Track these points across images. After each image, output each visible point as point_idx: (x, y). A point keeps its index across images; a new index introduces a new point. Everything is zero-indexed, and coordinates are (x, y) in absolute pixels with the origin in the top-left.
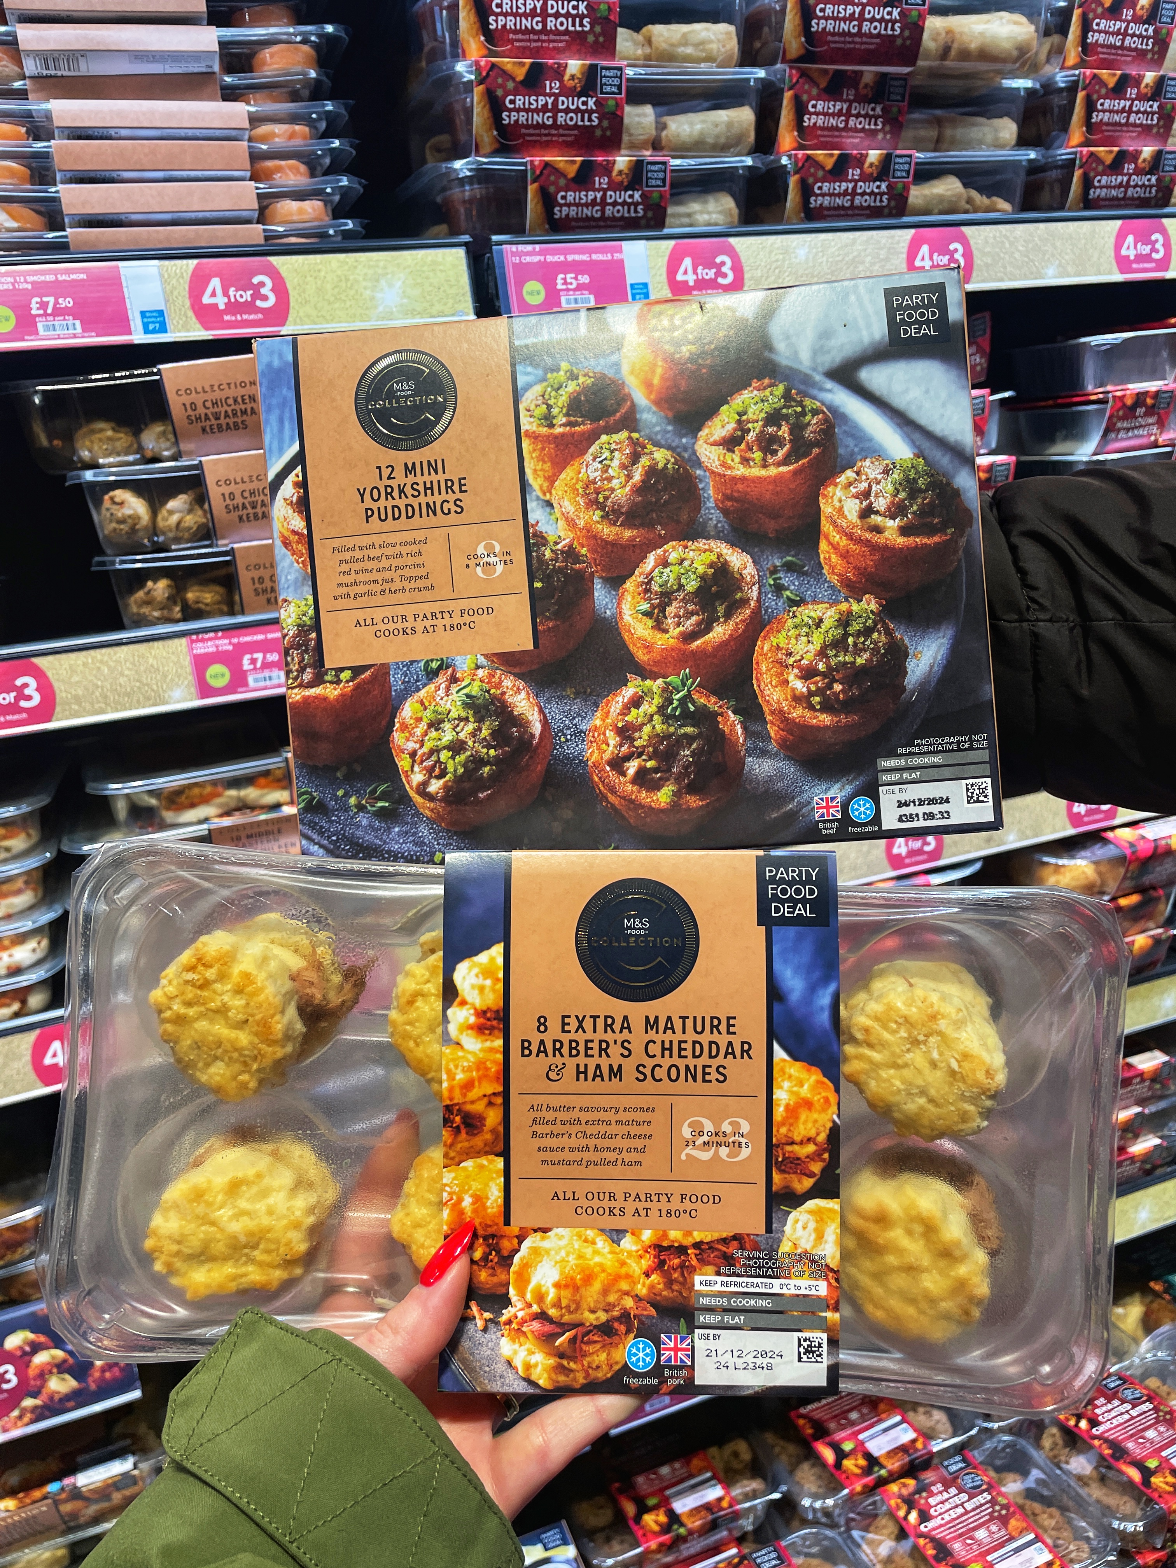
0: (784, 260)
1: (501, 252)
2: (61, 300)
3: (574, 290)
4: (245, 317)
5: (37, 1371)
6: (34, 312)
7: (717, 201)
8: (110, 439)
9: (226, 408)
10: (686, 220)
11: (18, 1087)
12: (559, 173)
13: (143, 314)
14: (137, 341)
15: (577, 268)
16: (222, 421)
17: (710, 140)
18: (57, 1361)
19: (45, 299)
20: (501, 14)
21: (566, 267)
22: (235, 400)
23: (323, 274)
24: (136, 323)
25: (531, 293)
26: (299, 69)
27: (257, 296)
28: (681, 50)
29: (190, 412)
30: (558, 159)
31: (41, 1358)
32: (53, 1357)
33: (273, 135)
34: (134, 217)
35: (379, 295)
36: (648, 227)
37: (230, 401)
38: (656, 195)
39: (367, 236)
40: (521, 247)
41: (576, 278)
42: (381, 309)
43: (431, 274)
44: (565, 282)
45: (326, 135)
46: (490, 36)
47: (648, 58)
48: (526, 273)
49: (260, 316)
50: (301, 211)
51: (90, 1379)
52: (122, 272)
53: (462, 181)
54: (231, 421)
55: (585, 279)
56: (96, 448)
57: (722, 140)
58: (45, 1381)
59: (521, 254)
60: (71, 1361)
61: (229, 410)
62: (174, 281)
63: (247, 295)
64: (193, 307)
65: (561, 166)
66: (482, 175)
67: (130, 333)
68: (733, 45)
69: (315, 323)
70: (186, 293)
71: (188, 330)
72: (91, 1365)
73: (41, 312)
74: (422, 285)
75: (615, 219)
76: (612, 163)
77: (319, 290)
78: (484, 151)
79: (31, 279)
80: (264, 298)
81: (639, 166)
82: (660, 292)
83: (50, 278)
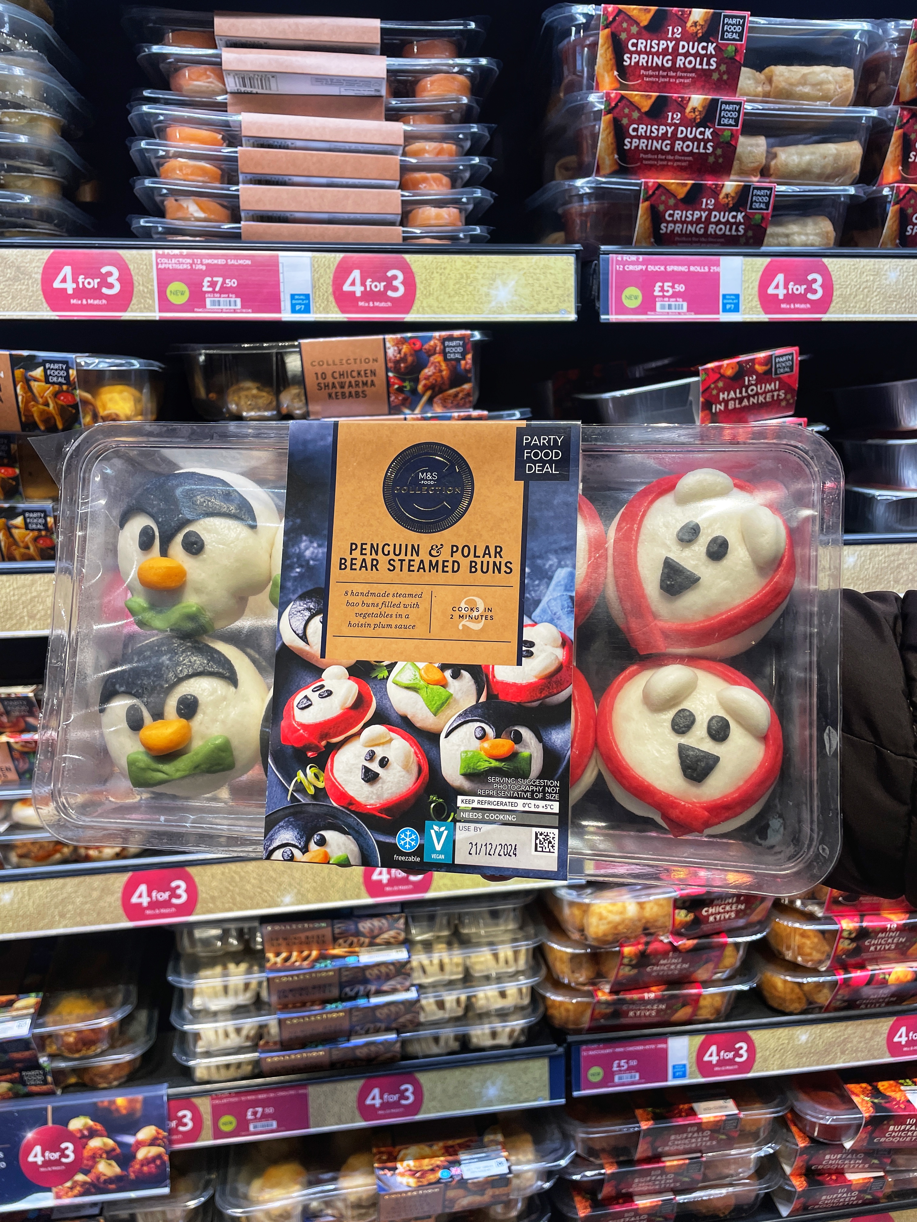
0: (874, 281)
1: (607, 260)
2: (227, 281)
3: (670, 297)
4: (377, 304)
5: (90, 1153)
6: (205, 289)
7: (815, 224)
8: (255, 397)
9: (350, 379)
10: (784, 240)
11: (108, 918)
12: (670, 194)
13: (293, 296)
14: (285, 319)
15: (674, 277)
16: (346, 390)
17: (817, 170)
18: (108, 1148)
19: (215, 279)
20: (636, 52)
21: (664, 277)
22: (359, 374)
23: (447, 271)
24: (286, 303)
25: (630, 298)
26: (454, 95)
27: (390, 286)
28: (800, 89)
29: (320, 380)
30: (671, 182)
31: (95, 1143)
32: (105, 1144)
33: (424, 151)
34: (298, 215)
35: (493, 292)
36: (747, 244)
37: (355, 374)
38: (758, 217)
39: (490, 241)
40: (626, 257)
41: (673, 287)
42: (493, 304)
43: (542, 277)
44: (662, 290)
45: (470, 153)
46: (623, 71)
47: (767, 95)
48: (626, 279)
50: (438, 217)
51: (131, 1169)
52: (281, 260)
53: (581, 197)
54: (353, 390)
55: (680, 288)
56: (242, 403)
57: (829, 170)
58: (96, 1163)
59: (625, 263)
60: (118, 1150)
61: (353, 380)
62: (322, 271)
63: (381, 286)
64: (334, 293)
65: (673, 187)
66: (599, 193)
67: (279, 311)
68: (850, 86)
69: (435, 313)
70: (330, 281)
71: (328, 313)
72: (134, 1157)
73: (210, 289)
74: (533, 285)
75: (715, 236)
76: (721, 187)
77: (443, 285)
78: (605, 172)
79: (206, 261)
80: (395, 289)
81: (745, 190)
82: (750, 303)
83: (221, 262)
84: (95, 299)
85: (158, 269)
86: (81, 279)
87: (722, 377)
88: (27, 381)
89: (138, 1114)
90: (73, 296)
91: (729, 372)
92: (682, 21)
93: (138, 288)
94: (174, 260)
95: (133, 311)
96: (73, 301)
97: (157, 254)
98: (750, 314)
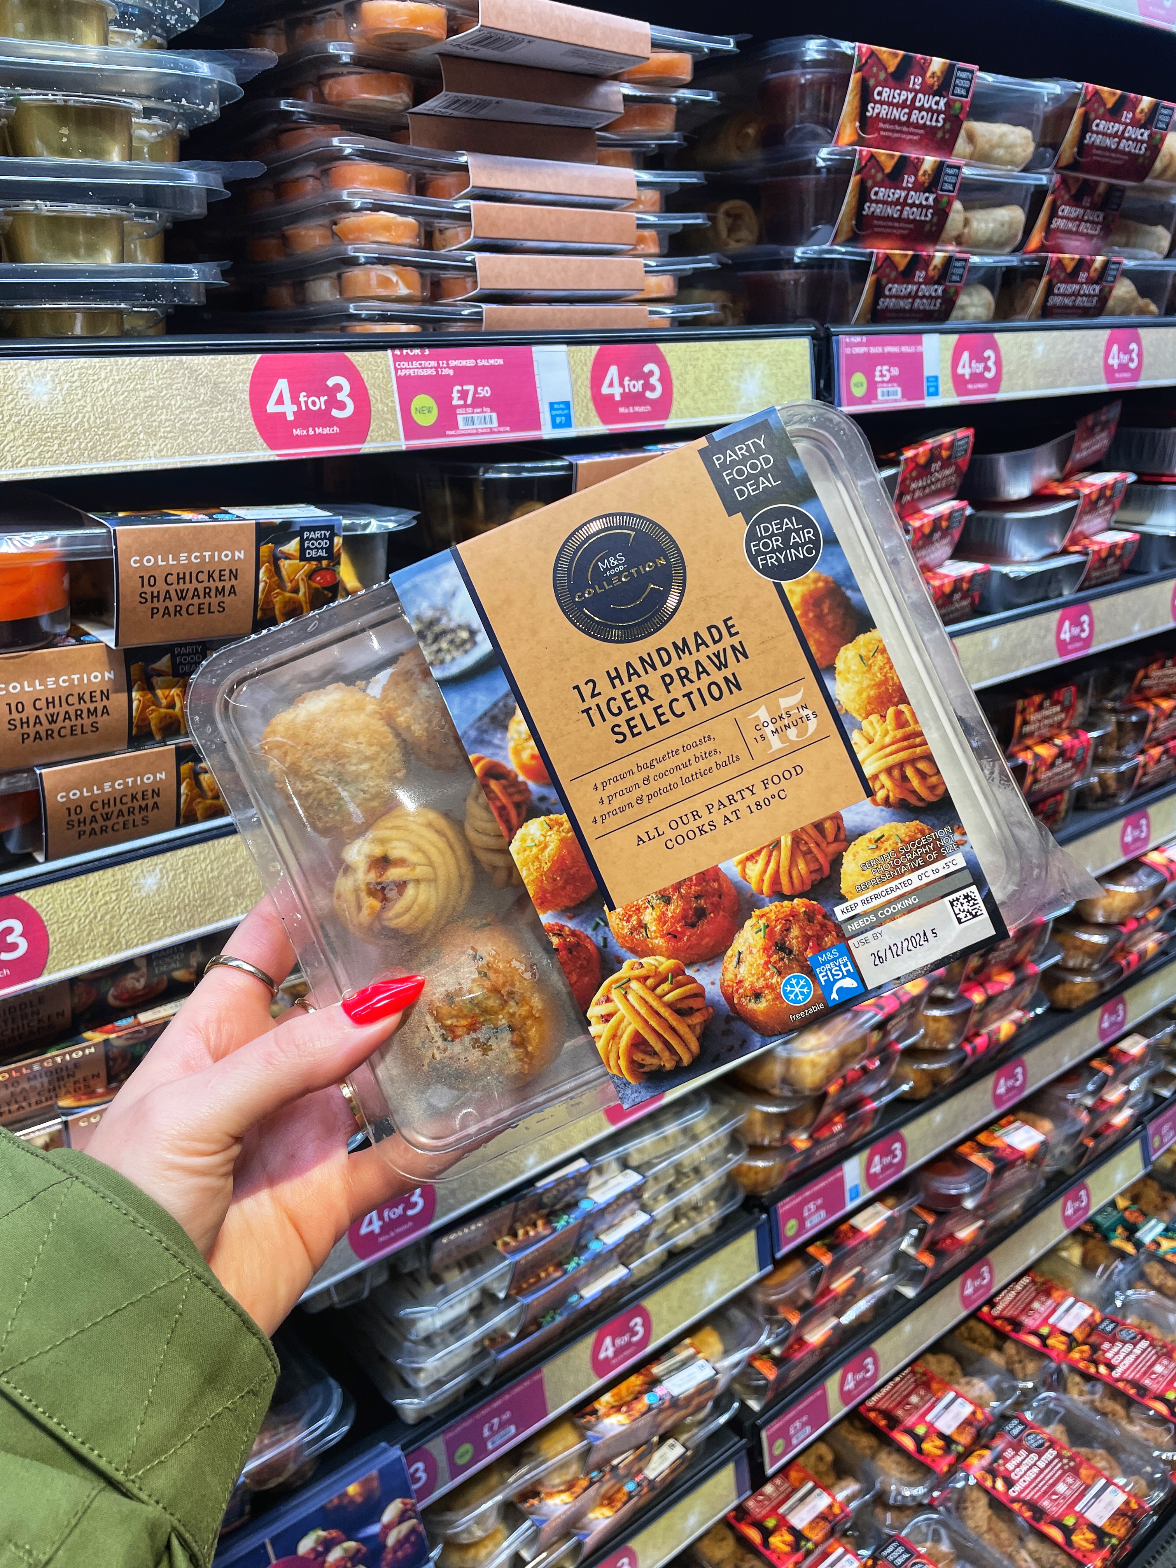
0: (1028, 356)
1: (838, 342)
2: (480, 389)
3: (887, 382)
4: (637, 409)
6: (455, 402)
12: (894, 266)
13: (552, 405)
14: (546, 437)
15: (891, 360)
18: (351, 1553)
19: (466, 387)
20: (879, 102)
21: (882, 359)
23: (700, 362)
24: (545, 416)
25: (857, 386)
27: (647, 386)
28: (996, 152)
30: (896, 253)
31: (335, 1555)
32: (346, 1550)
35: (743, 386)
38: (952, 290)
40: (853, 338)
41: (889, 371)
42: (744, 400)
43: (784, 364)
44: (882, 375)
46: (864, 123)
47: (972, 157)
48: (854, 364)
49: (649, 408)
50: (659, 287)
52: (535, 356)
53: (796, 265)
55: (894, 371)
57: (1002, 239)
59: (851, 345)
60: (364, 1549)
62: (579, 369)
63: (639, 385)
64: (593, 397)
65: (897, 259)
67: (538, 427)
68: (1029, 150)
69: (692, 416)
70: (588, 383)
71: (589, 425)
72: (384, 1546)
73: (461, 402)
74: (776, 375)
75: (918, 311)
76: (931, 258)
77: (697, 380)
78: (840, 239)
79: (453, 363)
80: (653, 388)
81: (949, 261)
82: (946, 384)
83: (470, 363)
84: (324, 427)
85: (398, 378)
86: (302, 398)
87: (918, 465)
88: (275, 560)
89: (377, 1494)
90: (295, 424)
91: (922, 460)
92: (923, 69)
93: (376, 407)
94: (416, 364)
95: (372, 441)
96: (296, 432)
97: (394, 355)
98: (947, 397)
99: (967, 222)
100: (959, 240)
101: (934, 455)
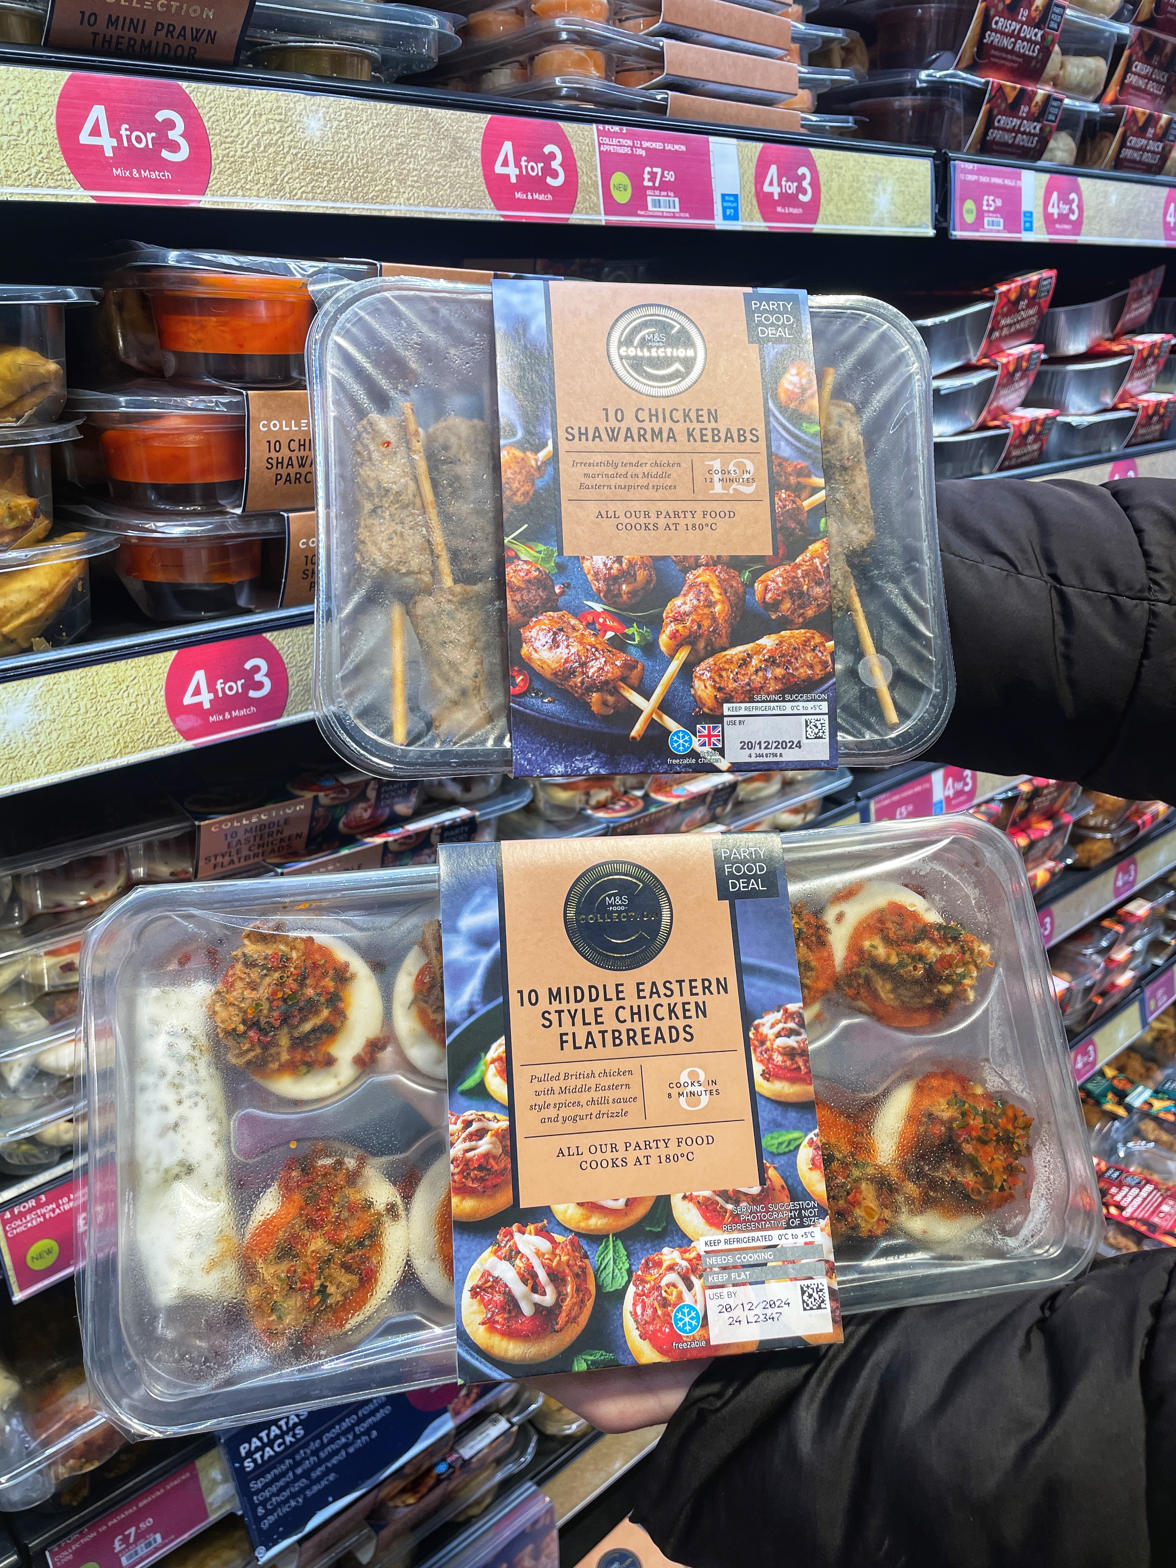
0: (1104, 204)
1: (954, 166)
2: (666, 173)
3: (992, 212)
4: (789, 210)
6: (646, 183)
12: (1004, 98)
13: (723, 197)
14: (718, 227)
15: (995, 191)
17: (1084, 85)
19: (655, 170)
21: (990, 189)
24: (718, 206)
25: (968, 212)
27: (799, 189)
30: (1007, 84)
35: (876, 199)
38: (1047, 129)
40: (966, 165)
41: (993, 201)
42: (876, 214)
43: (910, 183)
44: (988, 205)
48: (967, 191)
49: (800, 211)
52: (712, 147)
55: (998, 202)
57: (1090, 86)
59: (964, 171)
62: (746, 165)
63: (794, 187)
64: (756, 194)
65: (1007, 91)
67: (712, 218)
69: (835, 223)
70: (752, 179)
71: (752, 220)
73: (651, 184)
74: (903, 192)
75: (1018, 147)
76: (1034, 93)
77: (840, 188)
78: (963, 65)
79: (646, 144)
80: (805, 192)
81: (1048, 98)
82: (1039, 222)
83: (658, 146)
84: (541, 193)
85: (600, 152)
86: (523, 161)
87: (1009, 301)
90: (518, 187)
91: (1013, 296)
93: (583, 179)
94: (615, 141)
95: (578, 212)
96: (518, 195)
97: (598, 130)
98: (1038, 235)
99: (1062, 66)
100: (1055, 81)
101: (1022, 293)
